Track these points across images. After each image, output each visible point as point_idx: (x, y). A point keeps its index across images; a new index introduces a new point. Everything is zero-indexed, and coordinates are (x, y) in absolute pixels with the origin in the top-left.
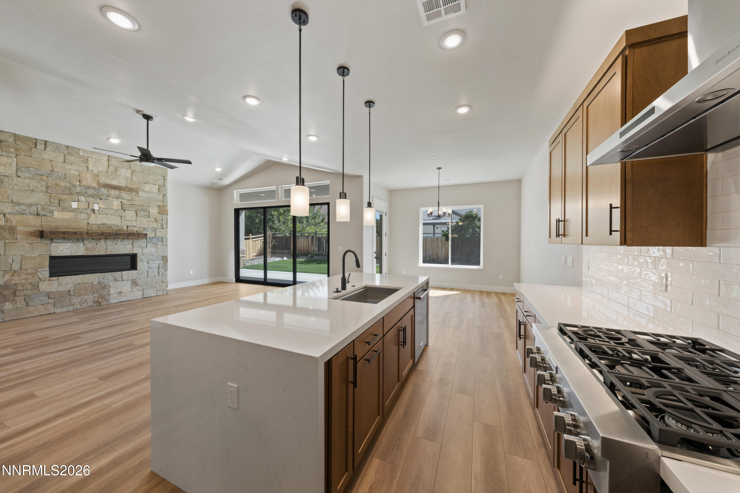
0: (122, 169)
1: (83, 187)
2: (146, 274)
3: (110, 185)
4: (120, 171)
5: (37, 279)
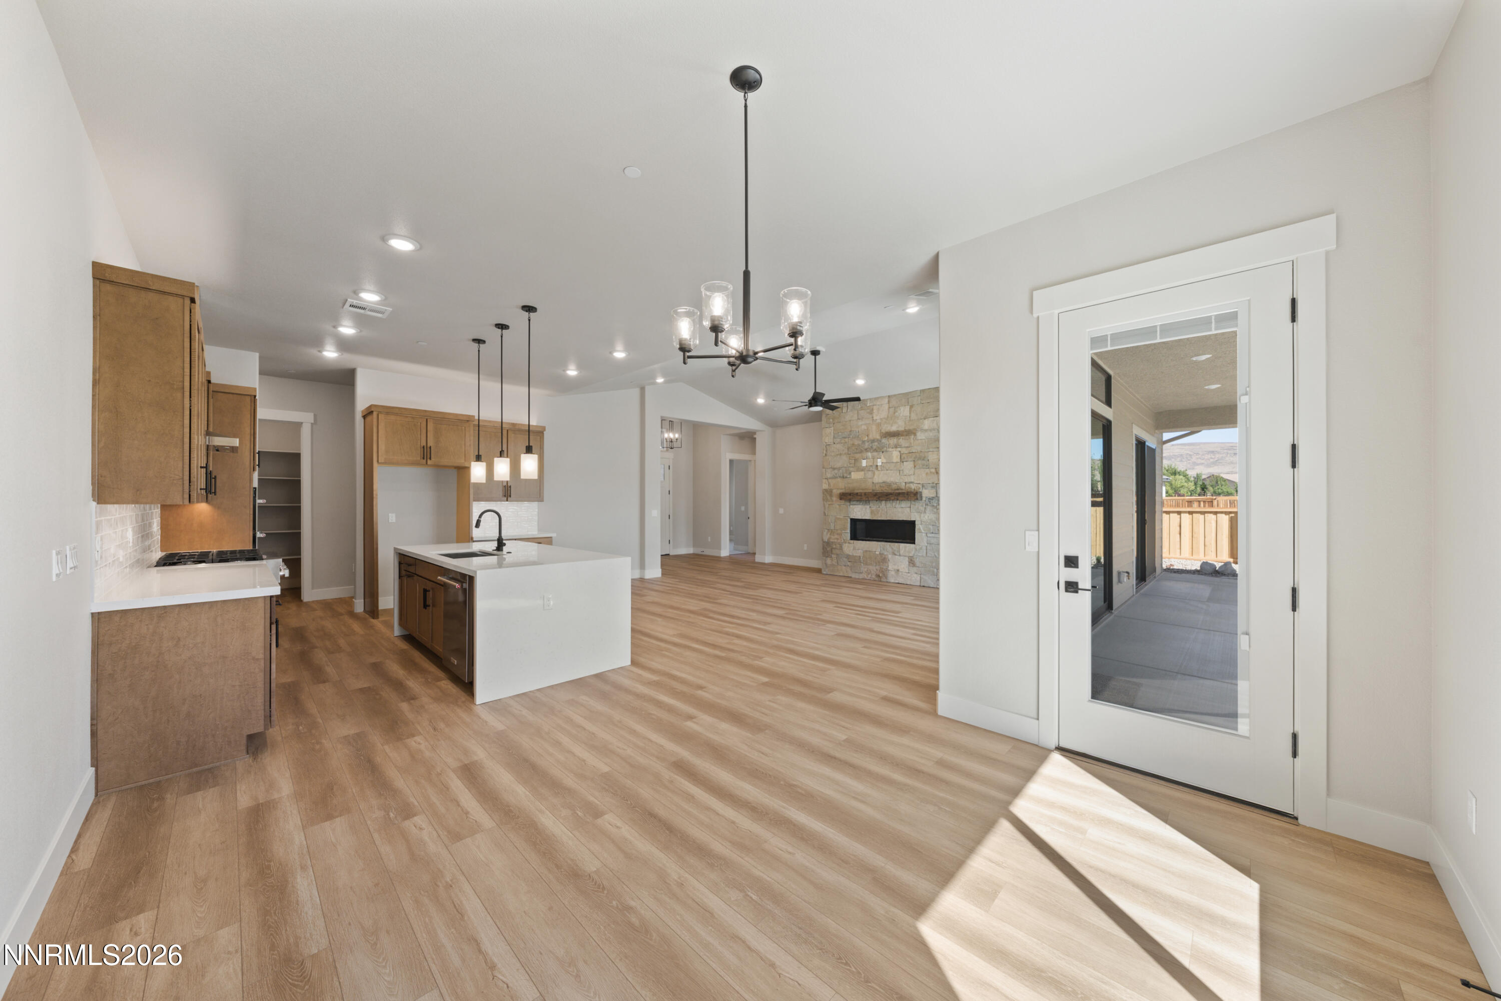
1: (870, 442)
2: (925, 551)
3: (890, 432)
4: (899, 412)
5: (843, 541)
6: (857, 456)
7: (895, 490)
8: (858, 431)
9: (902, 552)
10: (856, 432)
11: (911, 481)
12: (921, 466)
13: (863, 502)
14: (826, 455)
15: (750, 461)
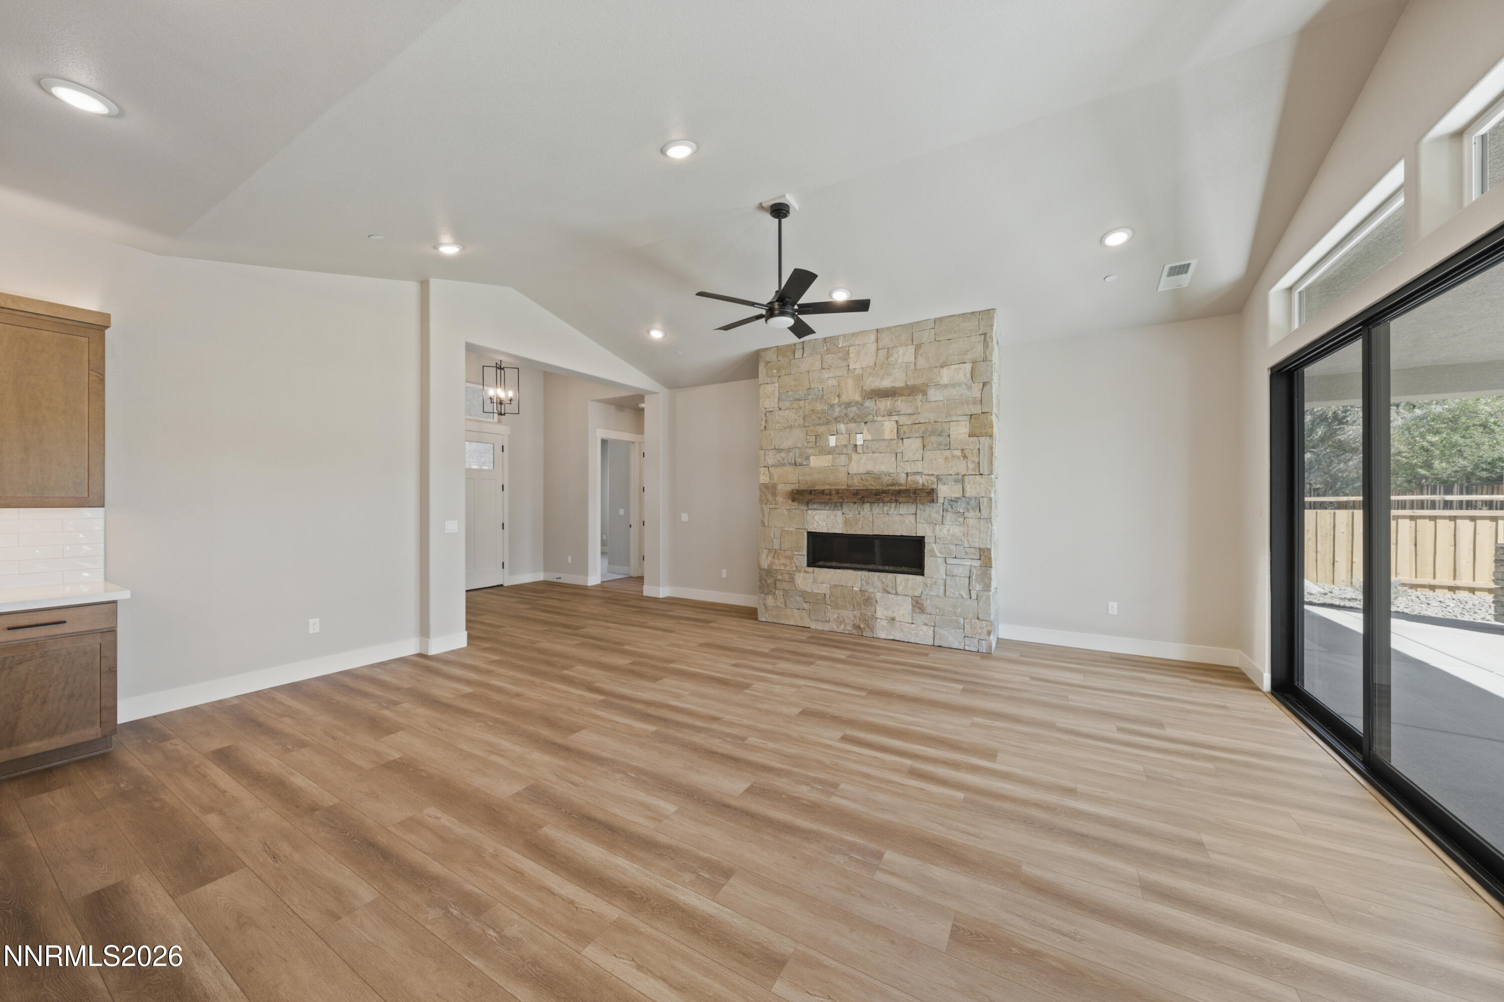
0: (899, 348)
1: (843, 406)
2: (942, 588)
3: (879, 390)
4: (896, 356)
5: (795, 568)
6: (821, 429)
7: (888, 485)
8: (821, 389)
9: (901, 588)
10: (819, 390)
11: (917, 471)
12: (935, 446)
13: (830, 505)
14: (765, 427)
15: (633, 443)
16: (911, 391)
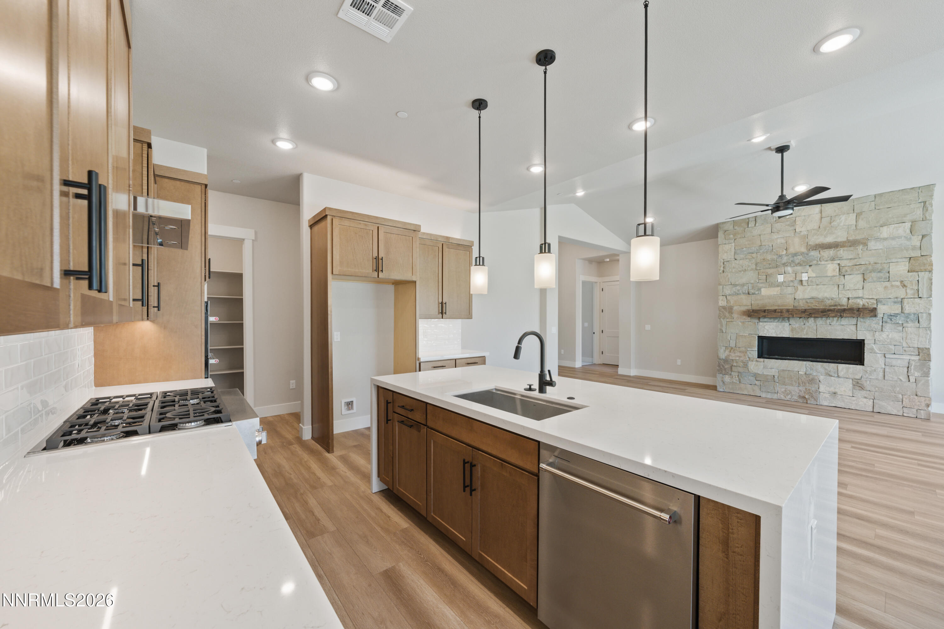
0: (841, 216)
1: (790, 256)
2: (882, 374)
3: (822, 244)
4: (838, 221)
5: (748, 359)
6: (770, 271)
7: (830, 306)
8: (771, 245)
9: (842, 373)
10: (769, 246)
11: (858, 296)
12: (875, 279)
13: (779, 319)
14: (723, 272)
15: (596, 282)
16: (853, 243)
